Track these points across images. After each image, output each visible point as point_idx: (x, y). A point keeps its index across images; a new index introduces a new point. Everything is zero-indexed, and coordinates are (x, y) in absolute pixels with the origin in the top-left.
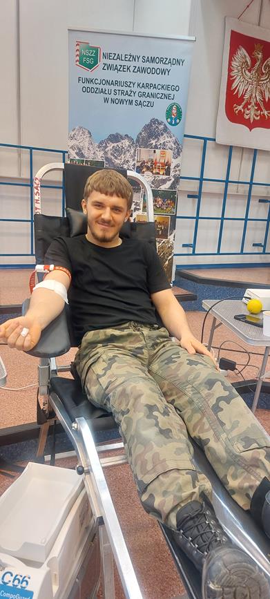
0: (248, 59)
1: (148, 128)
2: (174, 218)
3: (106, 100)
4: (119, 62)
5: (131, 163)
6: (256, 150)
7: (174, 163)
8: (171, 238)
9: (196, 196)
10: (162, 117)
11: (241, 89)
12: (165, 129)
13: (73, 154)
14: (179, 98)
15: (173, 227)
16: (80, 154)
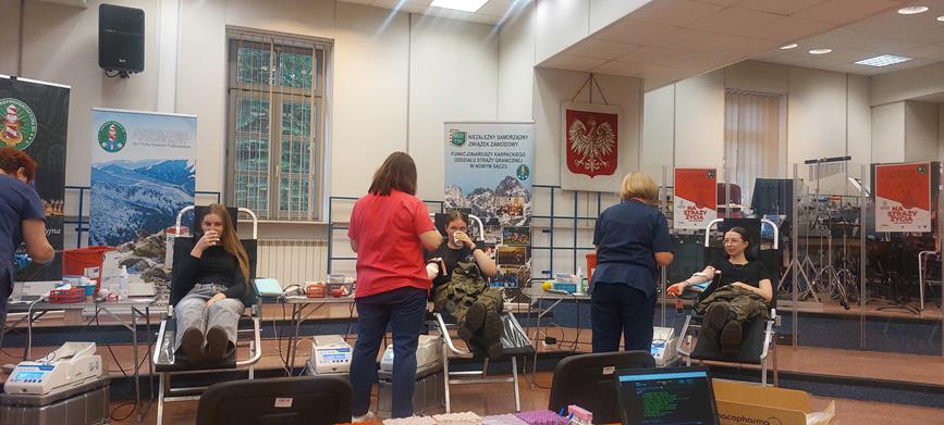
0: (583, 127)
1: (504, 182)
2: (530, 248)
3: (472, 166)
4: (481, 141)
5: (492, 208)
6: (599, 193)
7: (525, 206)
8: (528, 264)
9: (549, 231)
10: (514, 175)
11: (580, 148)
12: (517, 183)
13: (448, 204)
14: (526, 161)
15: (529, 256)
16: (453, 204)
